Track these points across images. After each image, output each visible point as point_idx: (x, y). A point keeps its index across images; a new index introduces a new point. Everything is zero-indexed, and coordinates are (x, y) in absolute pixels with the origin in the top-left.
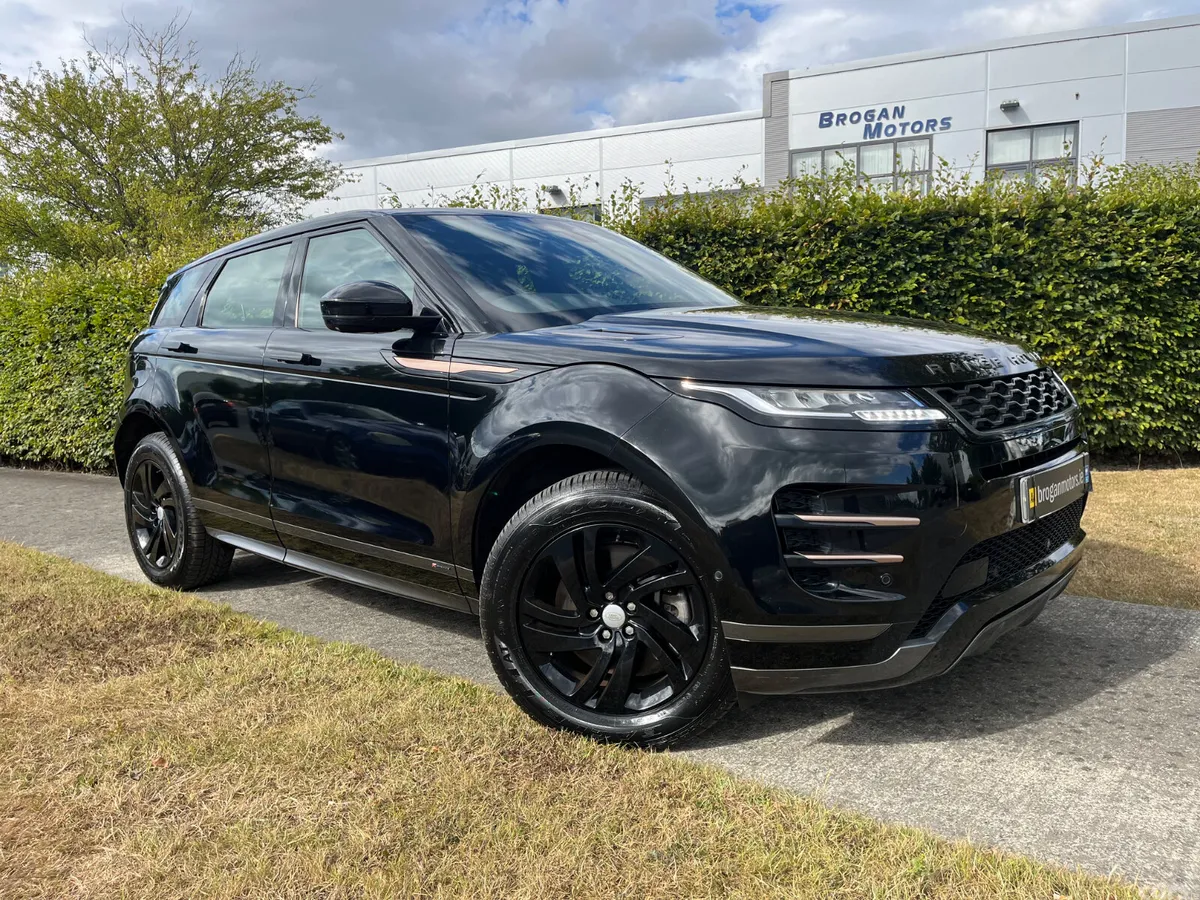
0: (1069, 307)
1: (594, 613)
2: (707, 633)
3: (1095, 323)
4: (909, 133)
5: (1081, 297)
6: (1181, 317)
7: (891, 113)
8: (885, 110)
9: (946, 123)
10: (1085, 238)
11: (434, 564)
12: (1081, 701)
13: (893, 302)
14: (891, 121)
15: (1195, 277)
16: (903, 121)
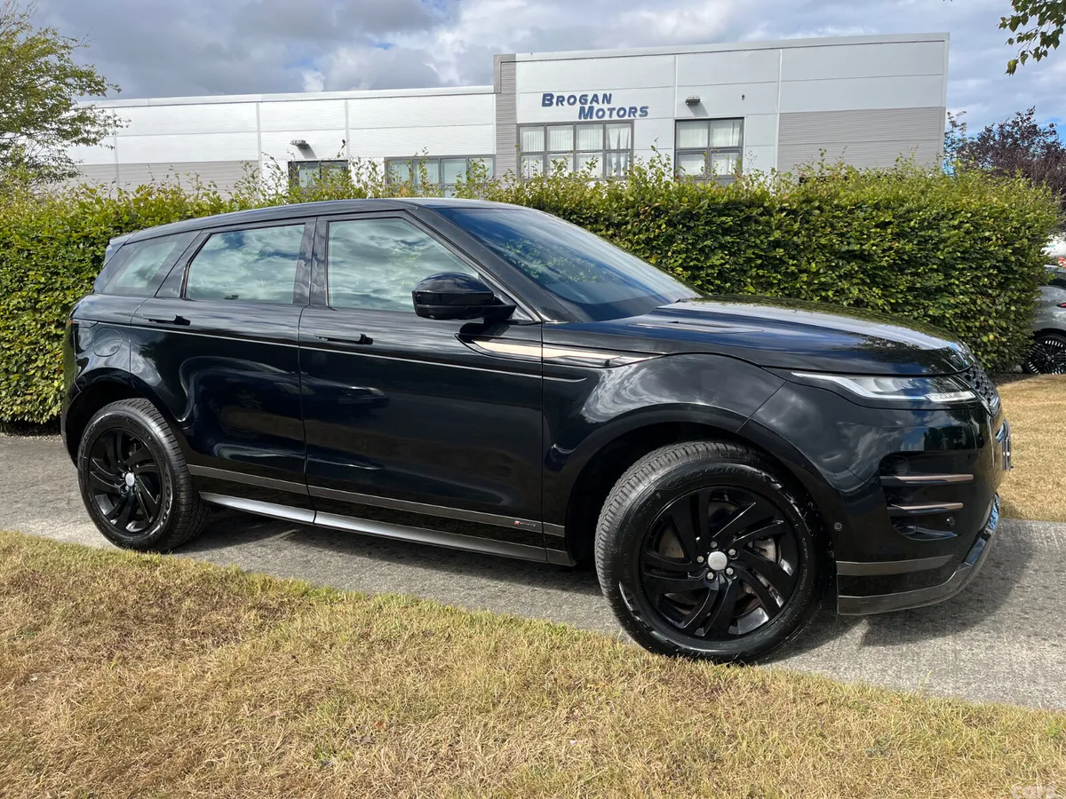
0: (823, 280)
1: (701, 559)
2: (798, 570)
3: (840, 292)
4: (615, 117)
5: (830, 272)
6: (894, 288)
7: (600, 99)
8: (595, 96)
9: (644, 111)
10: (832, 226)
11: (517, 522)
12: (1006, 595)
13: (703, 273)
14: (601, 106)
15: (906, 257)
16: (611, 106)
